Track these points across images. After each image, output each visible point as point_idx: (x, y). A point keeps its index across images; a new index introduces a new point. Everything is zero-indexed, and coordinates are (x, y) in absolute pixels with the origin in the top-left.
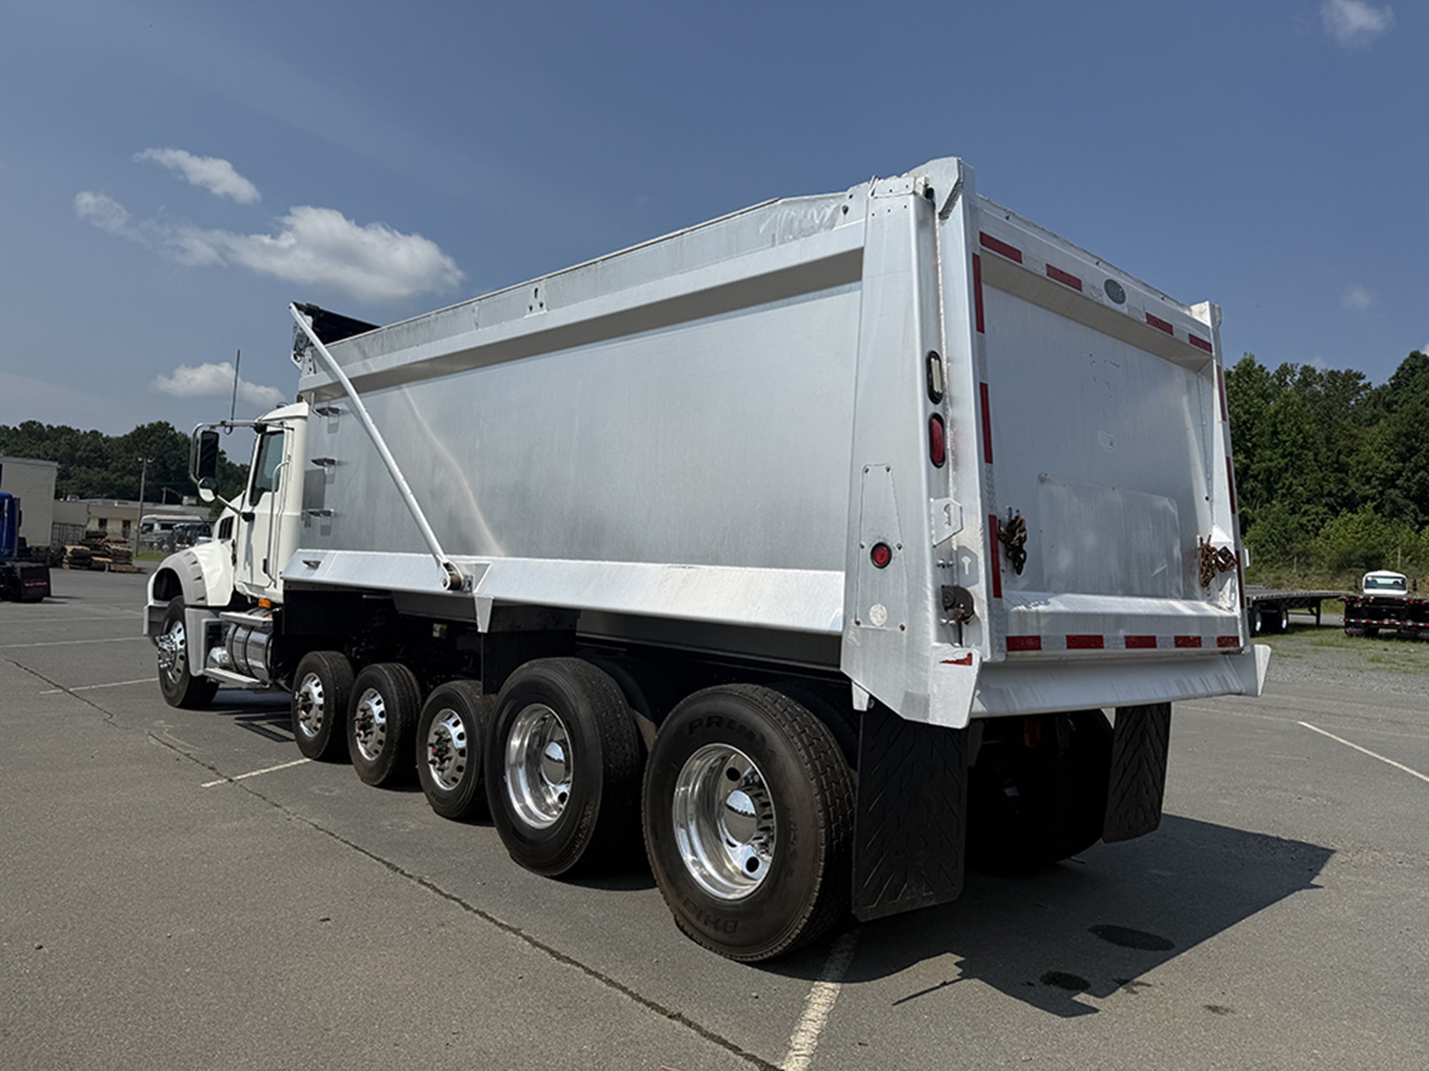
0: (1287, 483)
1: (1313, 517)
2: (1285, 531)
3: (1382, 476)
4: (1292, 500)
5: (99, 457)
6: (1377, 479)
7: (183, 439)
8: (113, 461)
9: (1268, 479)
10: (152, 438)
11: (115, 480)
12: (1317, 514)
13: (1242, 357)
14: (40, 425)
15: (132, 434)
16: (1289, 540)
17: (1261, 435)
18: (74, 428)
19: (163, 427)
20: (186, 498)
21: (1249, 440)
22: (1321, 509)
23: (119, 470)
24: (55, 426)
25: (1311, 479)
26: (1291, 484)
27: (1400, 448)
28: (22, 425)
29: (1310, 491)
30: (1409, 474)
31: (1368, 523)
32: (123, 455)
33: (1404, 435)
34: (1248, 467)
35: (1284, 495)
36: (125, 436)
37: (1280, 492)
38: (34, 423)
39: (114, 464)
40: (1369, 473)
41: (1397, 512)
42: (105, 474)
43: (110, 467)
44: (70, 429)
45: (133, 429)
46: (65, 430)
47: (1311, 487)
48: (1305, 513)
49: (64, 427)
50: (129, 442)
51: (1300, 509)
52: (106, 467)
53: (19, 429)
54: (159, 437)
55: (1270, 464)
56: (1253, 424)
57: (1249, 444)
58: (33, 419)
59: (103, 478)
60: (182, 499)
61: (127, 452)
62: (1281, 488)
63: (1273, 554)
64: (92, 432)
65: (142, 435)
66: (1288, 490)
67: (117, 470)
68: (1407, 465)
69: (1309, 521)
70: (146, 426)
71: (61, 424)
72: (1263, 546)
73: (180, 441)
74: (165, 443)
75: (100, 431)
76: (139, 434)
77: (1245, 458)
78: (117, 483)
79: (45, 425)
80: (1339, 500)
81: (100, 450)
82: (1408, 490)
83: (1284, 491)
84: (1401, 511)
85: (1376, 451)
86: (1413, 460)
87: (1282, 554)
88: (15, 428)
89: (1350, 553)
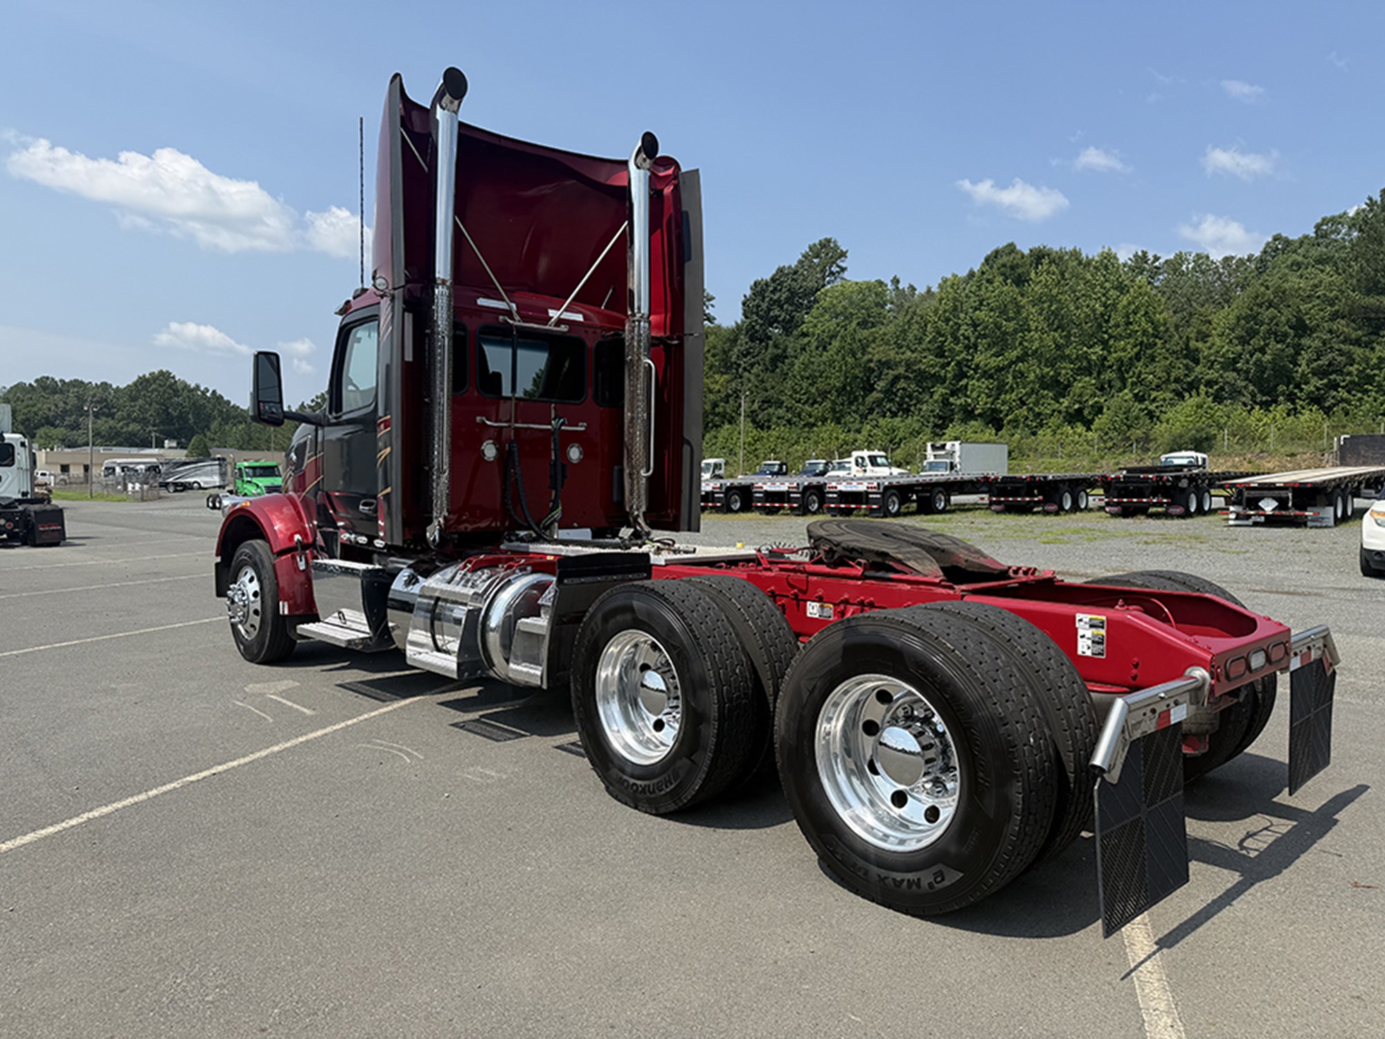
0: (1137, 371)
1: (1161, 403)
2: (1127, 419)
3: (1222, 360)
4: (1142, 388)
5: (105, 407)
6: (1219, 363)
7: (182, 386)
8: (118, 410)
9: (1119, 369)
10: (153, 386)
11: (122, 428)
12: (1164, 400)
13: (1100, 251)
14: (53, 379)
15: (135, 384)
16: (1129, 427)
17: (1117, 326)
18: (86, 381)
19: (165, 376)
20: (166, 442)
21: (1106, 332)
22: (1169, 395)
23: (124, 419)
24: (67, 380)
25: (1159, 367)
26: (1140, 373)
27: (1239, 332)
28: (36, 381)
29: (1159, 378)
30: (1248, 356)
31: (1200, 406)
32: (127, 404)
33: (1244, 318)
34: (1105, 359)
35: (1133, 384)
36: (128, 386)
37: (1130, 380)
38: (47, 378)
39: (119, 413)
40: (1212, 358)
41: (1236, 393)
42: (111, 423)
43: (116, 416)
44: (82, 382)
45: (135, 379)
46: (77, 383)
47: (1159, 375)
48: (1154, 400)
49: (76, 381)
50: (132, 391)
51: (1150, 396)
52: (112, 416)
53: (35, 385)
54: (160, 385)
55: (1123, 354)
56: (1110, 317)
57: (1106, 336)
58: (46, 375)
59: (110, 427)
60: (163, 443)
61: (132, 401)
62: (1131, 377)
63: (1115, 441)
64: (102, 383)
65: (143, 382)
66: (1137, 378)
67: (123, 419)
68: (1246, 347)
69: (1157, 407)
70: (147, 376)
71: (72, 378)
72: (1106, 434)
73: (180, 388)
74: (165, 391)
75: (109, 382)
76: (141, 383)
77: (1103, 349)
78: (125, 430)
79: (57, 379)
80: (1185, 386)
81: (106, 400)
82: (1247, 372)
83: (1134, 379)
84: (1240, 393)
85: (1219, 336)
86: (1251, 342)
87: (1123, 440)
88: (30, 385)
89: (1181, 436)
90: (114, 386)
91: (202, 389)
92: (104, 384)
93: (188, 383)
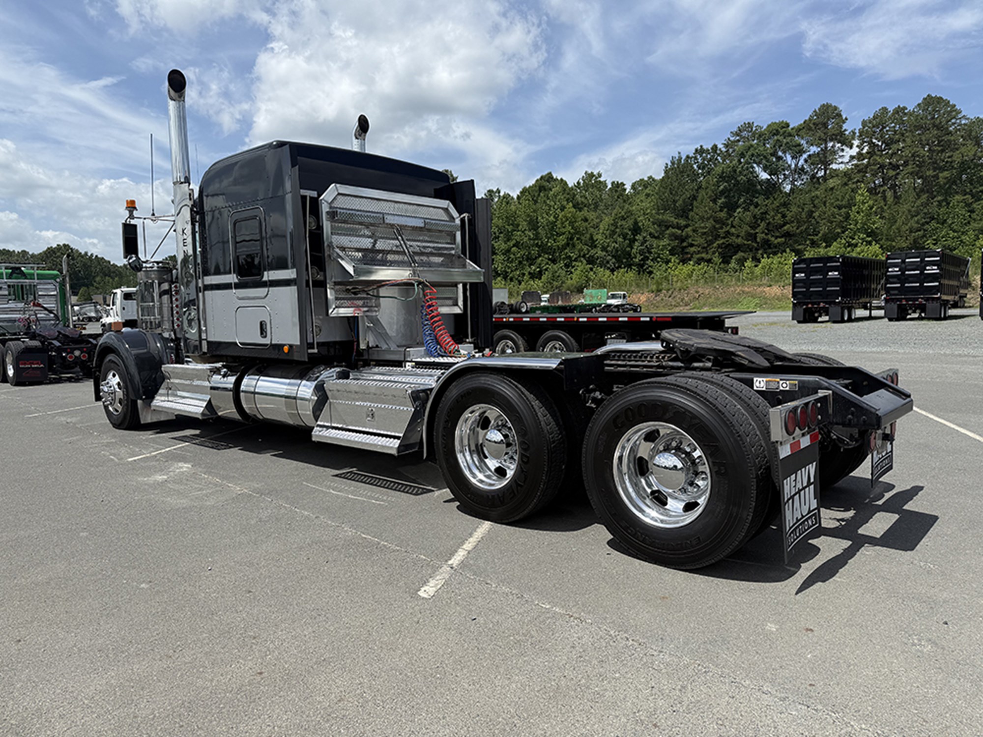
90: (30, 253)
91: (89, 254)
92: (24, 251)
93: (80, 251)
